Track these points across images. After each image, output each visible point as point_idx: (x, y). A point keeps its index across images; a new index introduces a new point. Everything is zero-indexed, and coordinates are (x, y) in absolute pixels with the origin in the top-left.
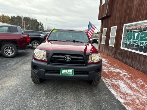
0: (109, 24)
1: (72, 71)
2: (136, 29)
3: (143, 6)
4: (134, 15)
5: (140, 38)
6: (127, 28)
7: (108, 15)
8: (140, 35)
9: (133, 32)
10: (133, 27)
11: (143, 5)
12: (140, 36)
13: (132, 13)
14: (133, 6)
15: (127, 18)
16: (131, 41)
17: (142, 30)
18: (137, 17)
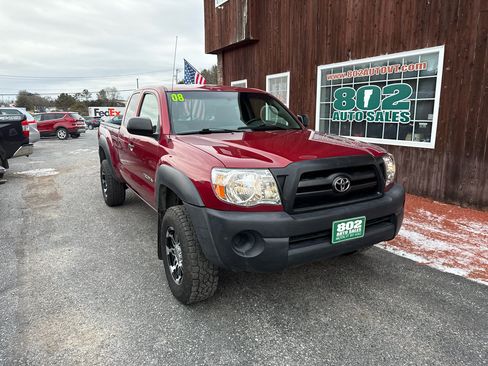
0: (257, 68)
1: (361, 222)
2: (367, 79)
3: (380, 14)
4: (352, 39)
5: (381, 101)
6: (332, 77)
7: (252, 38)
8: (382, 93)
9: (356, 87)
10: (353, 74)
11: (379, 10)
12: (383, 97)
13: (344, 33)
14: (343, 14)
15: (326, 49)
16: (351, 113)
17: (387, 81)
18: (364, 44)
